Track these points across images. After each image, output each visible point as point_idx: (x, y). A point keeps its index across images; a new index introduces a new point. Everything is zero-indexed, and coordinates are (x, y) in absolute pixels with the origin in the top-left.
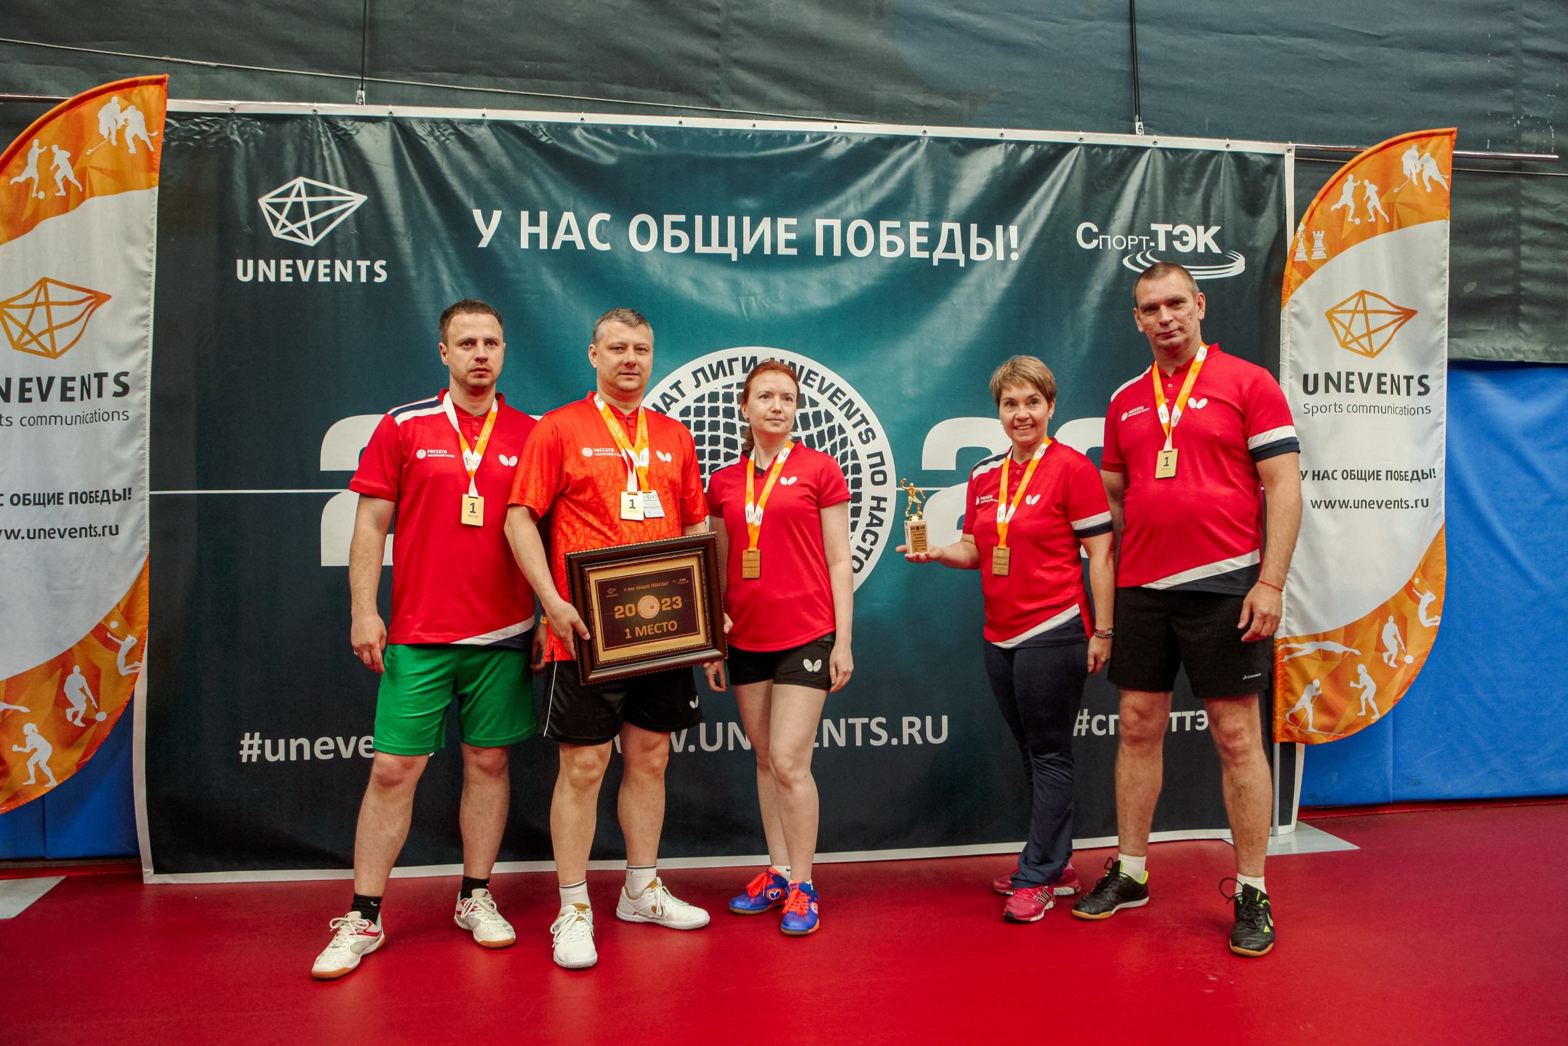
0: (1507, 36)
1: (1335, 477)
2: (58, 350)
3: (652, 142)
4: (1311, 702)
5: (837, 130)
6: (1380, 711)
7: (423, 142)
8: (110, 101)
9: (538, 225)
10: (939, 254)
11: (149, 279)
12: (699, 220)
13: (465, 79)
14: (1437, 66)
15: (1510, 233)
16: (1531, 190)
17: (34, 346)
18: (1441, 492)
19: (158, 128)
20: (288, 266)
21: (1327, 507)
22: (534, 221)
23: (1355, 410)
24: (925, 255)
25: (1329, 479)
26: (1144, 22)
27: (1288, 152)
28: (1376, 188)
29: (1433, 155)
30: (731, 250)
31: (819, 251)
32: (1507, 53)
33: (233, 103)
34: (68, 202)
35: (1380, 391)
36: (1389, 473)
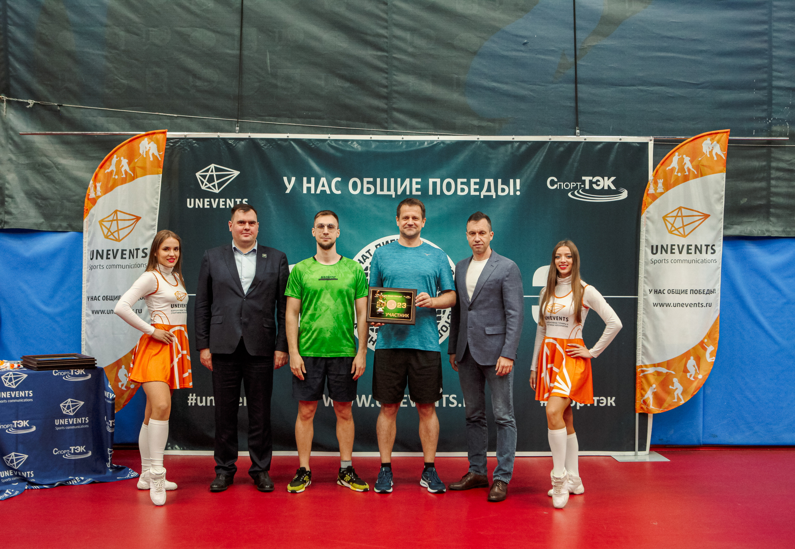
0: (764, 81)
1: (664, 292)
2: (121, 238)
3: (359, 147)
4: (652, 394)
5: (439, 139)
6: (684, 400)
7: (263, 149)
8: (144, 140)
9: (310, 183)
10: (484, 193)
11: (156, 211)
12: (378, 180)
13: (279, 119)
14: (727, 96)
15: (765, 175)
16: (776, 154)
17: (112, 237)
18: (718, 299)
19: (163, 151)
20: (208, 201)
21: (660, 306)
22: (309, 182)
23: (675, 262)
24: (477, 193)
25: (661, 294)
26: (581, 83)
27: (650, 141)
28: (689, 159)
29: (718, 142)
30: (392, 193)
31: (431, 193)
32: (764, 88)
33: (186, 133)
34: (126, 180)
35: (688, 253)
36: (692, 291)
